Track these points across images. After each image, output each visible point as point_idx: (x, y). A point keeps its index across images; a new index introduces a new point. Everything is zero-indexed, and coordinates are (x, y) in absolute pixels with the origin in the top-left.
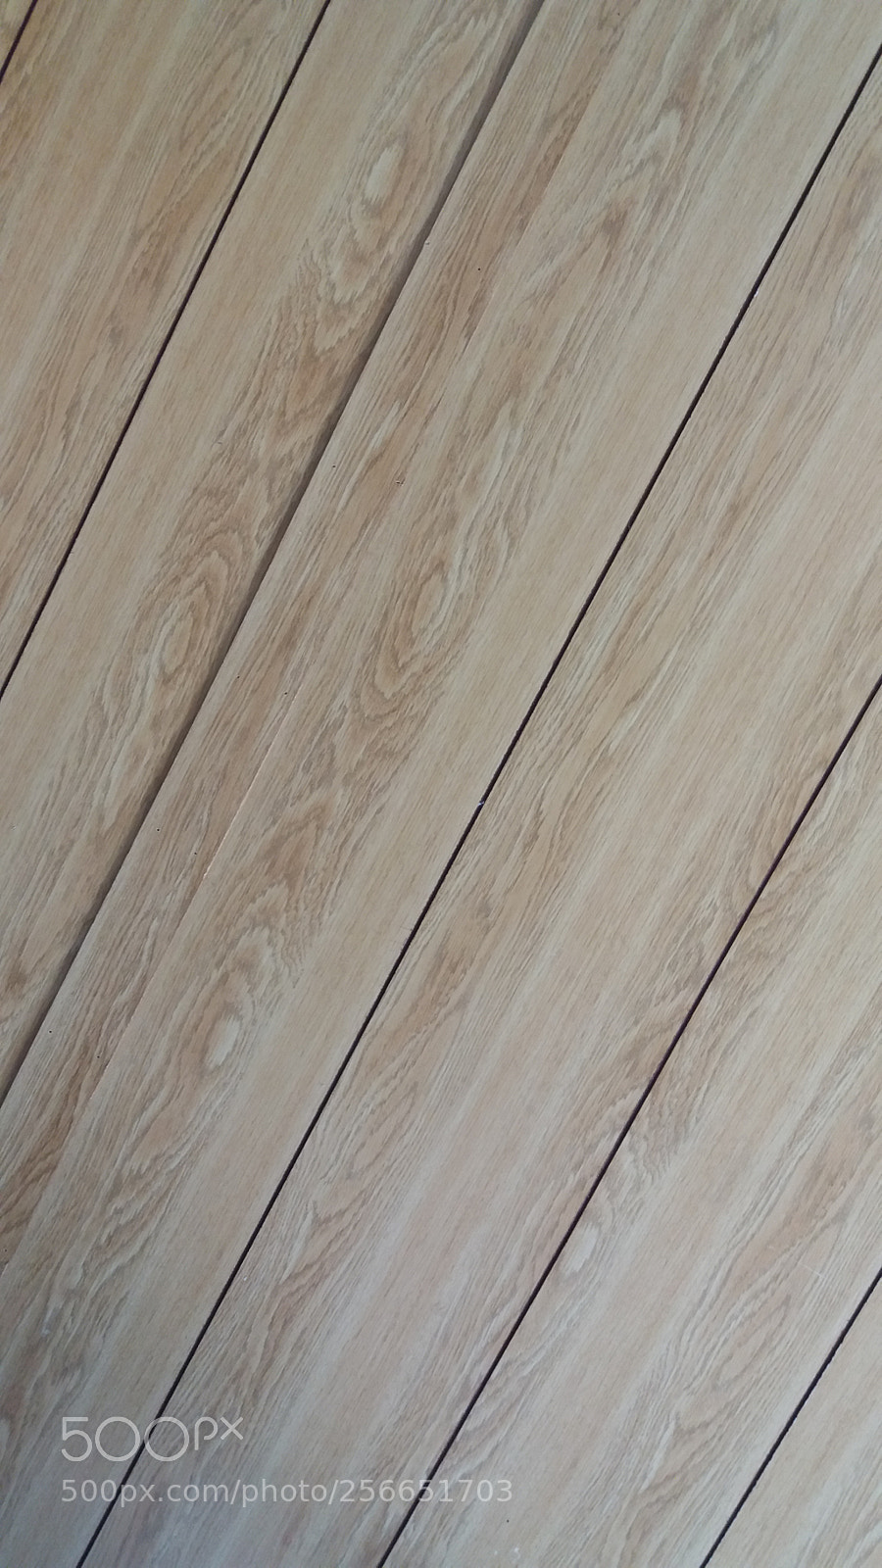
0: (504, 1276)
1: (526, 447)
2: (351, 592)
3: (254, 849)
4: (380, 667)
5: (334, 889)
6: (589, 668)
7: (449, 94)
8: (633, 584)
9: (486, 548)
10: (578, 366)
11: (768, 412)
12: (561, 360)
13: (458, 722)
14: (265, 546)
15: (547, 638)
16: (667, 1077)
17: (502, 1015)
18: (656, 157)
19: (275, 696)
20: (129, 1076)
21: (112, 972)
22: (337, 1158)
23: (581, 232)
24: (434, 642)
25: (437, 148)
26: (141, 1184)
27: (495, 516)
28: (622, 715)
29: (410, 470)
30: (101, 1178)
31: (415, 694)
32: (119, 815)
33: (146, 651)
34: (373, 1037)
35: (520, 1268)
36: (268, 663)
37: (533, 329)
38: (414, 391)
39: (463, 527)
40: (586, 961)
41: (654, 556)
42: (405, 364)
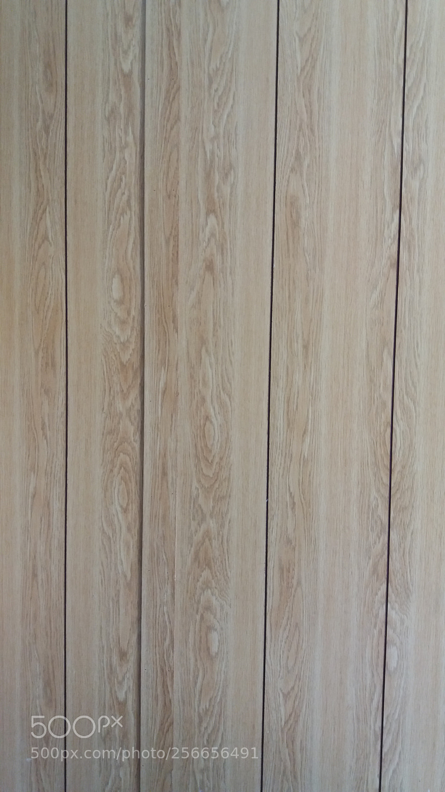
0: (368, 682)
1: (218, 360)
2: (179, 443)
3: (189, 561)
4: (203, 466)
5: (227, 562)
6: (282, 429)
7: (126, 248)
8: (282, 391)
9: (221, 403)
10: (222, 323)
11: (300, 307)
12: (215, 325)
13: (243, 473)
14: (139, 443)
15: (260, 426)
16: (392, 574)
17: (317, 580)
18: (213, 235)
19: (169, 497)
20: (184, 673)
21: (158, 634)
22: (280, 667)
23: (199, 274)
24: (219, 447)
25: (132, 269)
26: (209, 713)
27: (218, 390)
28: (303, 441)
29: (179, 389)
30: (193, 718)
31: (221, 470)
32: (131, 571)
33: (112, 503)
34: (271, 613)
35: (373, 676)
36: (160, 485)
37: (199, 318)
38: (167, 361)
39: (208, 400)
40: (338, 543)
41: (285, 378)
42: (159, 353)
